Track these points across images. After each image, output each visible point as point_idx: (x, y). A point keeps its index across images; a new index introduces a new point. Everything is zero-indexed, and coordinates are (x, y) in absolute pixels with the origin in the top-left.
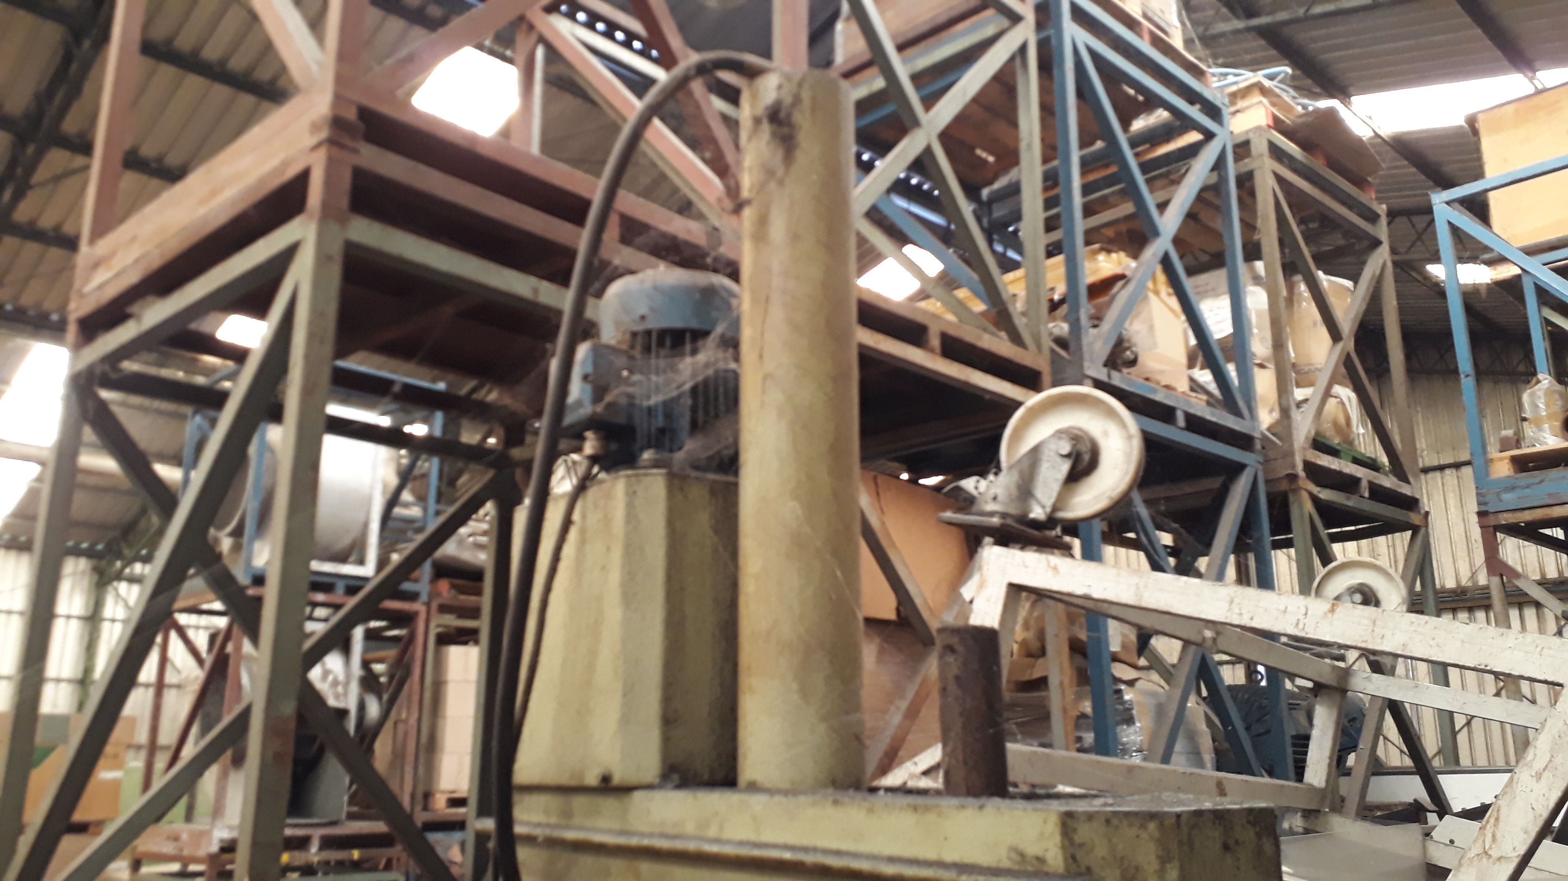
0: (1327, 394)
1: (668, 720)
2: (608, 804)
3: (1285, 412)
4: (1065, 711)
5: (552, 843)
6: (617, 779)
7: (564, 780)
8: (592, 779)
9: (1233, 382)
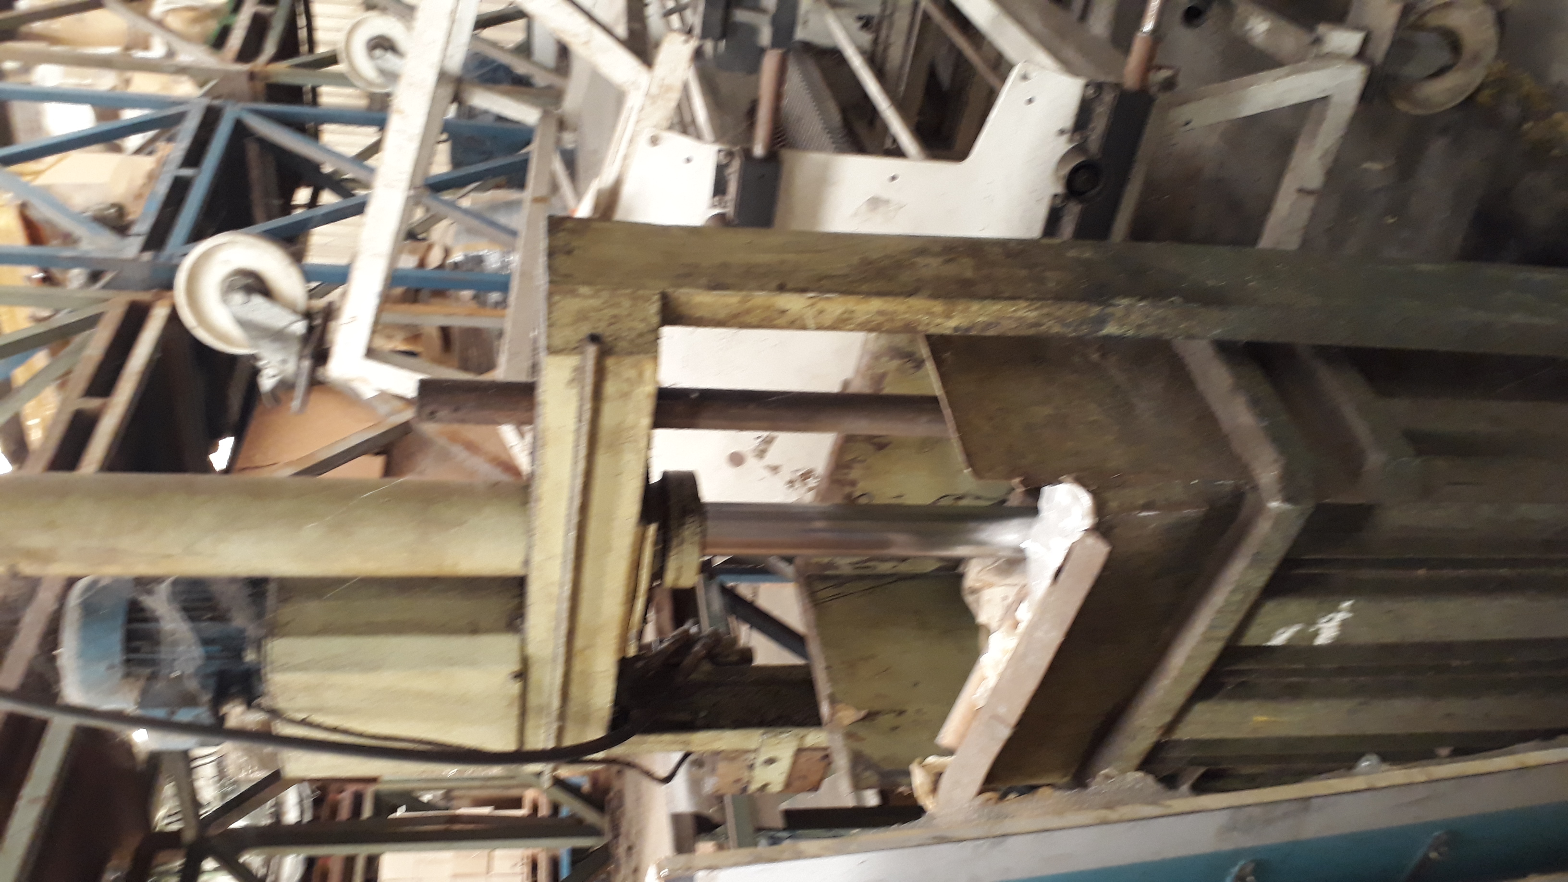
0: (160, 23)
1: (474, 630)
2: (535, 674)
3: (182, 70)
4: (470, 315)
5: (562, 716)
6: (516, 667)
7: (515, 711)
8: (515, 687)
9: (146, 115)
